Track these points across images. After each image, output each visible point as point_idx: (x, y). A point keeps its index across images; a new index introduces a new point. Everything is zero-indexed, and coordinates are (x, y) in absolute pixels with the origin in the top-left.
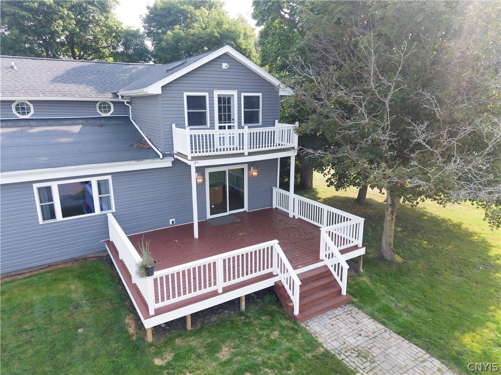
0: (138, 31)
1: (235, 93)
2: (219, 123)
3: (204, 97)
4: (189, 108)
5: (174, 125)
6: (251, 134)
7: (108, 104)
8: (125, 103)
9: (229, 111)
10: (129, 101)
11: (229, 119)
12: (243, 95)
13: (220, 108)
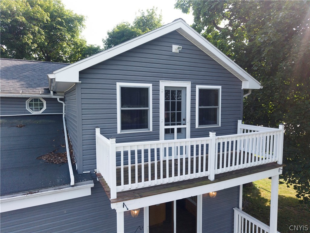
0: (98, 47)
1: (187, 85)
2: (166, 125)
3: (147, 90)
4: (122, 105)
5: (98, 131)
6: (219, 144)
7: (40, 101)
8: (58, 99)
9: (179, 108)
10: (63, 97)
11: (179, 119)
12: (198, 87)
13: (167, 104)
